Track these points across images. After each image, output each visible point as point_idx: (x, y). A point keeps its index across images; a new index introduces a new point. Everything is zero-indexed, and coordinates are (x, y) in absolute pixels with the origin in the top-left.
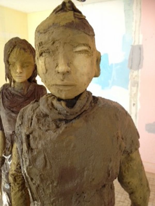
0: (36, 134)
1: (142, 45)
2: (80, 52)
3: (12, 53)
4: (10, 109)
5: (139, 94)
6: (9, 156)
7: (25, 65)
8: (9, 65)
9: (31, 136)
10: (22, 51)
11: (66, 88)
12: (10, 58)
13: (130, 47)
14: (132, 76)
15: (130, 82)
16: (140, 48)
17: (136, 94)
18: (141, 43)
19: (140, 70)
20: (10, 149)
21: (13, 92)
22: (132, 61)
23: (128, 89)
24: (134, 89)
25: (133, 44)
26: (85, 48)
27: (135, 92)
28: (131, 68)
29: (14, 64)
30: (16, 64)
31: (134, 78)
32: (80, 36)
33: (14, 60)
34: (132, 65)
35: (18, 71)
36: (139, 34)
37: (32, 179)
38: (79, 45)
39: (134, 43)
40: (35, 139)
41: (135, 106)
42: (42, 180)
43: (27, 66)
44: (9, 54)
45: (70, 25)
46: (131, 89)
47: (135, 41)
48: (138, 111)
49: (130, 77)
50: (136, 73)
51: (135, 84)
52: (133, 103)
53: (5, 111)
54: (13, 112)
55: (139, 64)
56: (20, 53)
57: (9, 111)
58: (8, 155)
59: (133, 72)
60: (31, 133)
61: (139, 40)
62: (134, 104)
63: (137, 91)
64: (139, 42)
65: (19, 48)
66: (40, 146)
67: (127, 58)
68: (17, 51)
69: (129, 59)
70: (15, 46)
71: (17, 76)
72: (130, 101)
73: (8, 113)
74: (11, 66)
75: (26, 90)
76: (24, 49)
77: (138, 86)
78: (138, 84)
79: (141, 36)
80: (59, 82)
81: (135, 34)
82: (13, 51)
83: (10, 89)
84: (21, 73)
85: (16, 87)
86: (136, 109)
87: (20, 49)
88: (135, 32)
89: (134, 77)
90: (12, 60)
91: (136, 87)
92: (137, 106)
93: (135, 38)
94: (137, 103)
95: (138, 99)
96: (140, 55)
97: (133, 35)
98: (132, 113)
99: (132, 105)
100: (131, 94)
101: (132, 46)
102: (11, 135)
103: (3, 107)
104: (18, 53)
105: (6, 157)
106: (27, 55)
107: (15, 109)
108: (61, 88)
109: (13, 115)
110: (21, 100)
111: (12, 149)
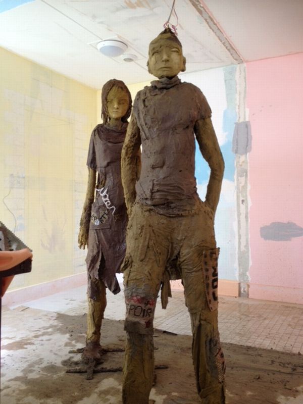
0: (149, 98)
1: (249, 122)
2: (174, 51)
3: (111, 92)
5: (249, 187)
6: (102, 189)
7: (121, 102)
8: (107, 102)
9: (146, 100)
10: (120, 89)
12: (108, 96)
13: (235, 125)
15: (236, 171)
16: (247, 125)
17: (245, 187)
18: (247, 120)
19: (248, 154)
20: (103, 182)
22: (237, 142)
23: (234, 181)
24: (243, 179)
25: (237, 121)
26: (176, 50)
27: (243, 184)
28: (236, 152)
30: (113, 101)
31: (241, 165)
32: (174, 44)
33: (112, 98)
34: (237, 148)
35: (116, 106)
36: (245, 107)
37: (146, 124)
38: (174, 48)
39: (239, 120)
40: (148, 100)
41: (244, 203)
42: (152, 122)
43: (123, 103)
44: (108, 92)
45: (169, 39)
46: (238, 180)
47: (239, 118)
48: (249, 210)
49: (235, 164)
50: (243, 158)
51: (243, 173)
52: (241, 199)
53: (101, 142)
54: (109, 142)
55: (247, 146)
56: (118, 91)
57: (105, 142)
58: (101, 189)
59: (240, 157)
60: (146, 98)
61: (246, 115)
62: (243, 201)
63: (246, 183)
64: (245, 119)
65: (117, 87)
66: (151, 103)
67: (231, 140)
68: (115, 90)
69: (233, 140)
70: (113, 85)
71: (114, 112)
72: (238, 197)
74: (109, 103)
76: (122, 88)
77: (246, 176)
78: (247, 173)
79: (247, 111)
80: (163, 66)
81: (239, 108)
84: (118, 108)
85: (111, 124)
86: (247, 207)
87: (119, 87)
88: (239, 106)
89: (240, 163)
90: (110, 96)
91: (244, 177)
92: (247, 203)
93: (239, 113)
94: (247, 199)
95: (248, 194)
96: (247, 133)
97: (237, 110)
98: (241, 214)
99: (241, 202)
100: (238, 188)
101: (236, 123)
102: (105, 167)
103: (99, 140)
104: (116, 91)
105: (98, 190)
106: (123, 93)
107: (111, 140)
108: (164, 69)
109: (110, 144)
110: (115, 134)
111: (105, 182)
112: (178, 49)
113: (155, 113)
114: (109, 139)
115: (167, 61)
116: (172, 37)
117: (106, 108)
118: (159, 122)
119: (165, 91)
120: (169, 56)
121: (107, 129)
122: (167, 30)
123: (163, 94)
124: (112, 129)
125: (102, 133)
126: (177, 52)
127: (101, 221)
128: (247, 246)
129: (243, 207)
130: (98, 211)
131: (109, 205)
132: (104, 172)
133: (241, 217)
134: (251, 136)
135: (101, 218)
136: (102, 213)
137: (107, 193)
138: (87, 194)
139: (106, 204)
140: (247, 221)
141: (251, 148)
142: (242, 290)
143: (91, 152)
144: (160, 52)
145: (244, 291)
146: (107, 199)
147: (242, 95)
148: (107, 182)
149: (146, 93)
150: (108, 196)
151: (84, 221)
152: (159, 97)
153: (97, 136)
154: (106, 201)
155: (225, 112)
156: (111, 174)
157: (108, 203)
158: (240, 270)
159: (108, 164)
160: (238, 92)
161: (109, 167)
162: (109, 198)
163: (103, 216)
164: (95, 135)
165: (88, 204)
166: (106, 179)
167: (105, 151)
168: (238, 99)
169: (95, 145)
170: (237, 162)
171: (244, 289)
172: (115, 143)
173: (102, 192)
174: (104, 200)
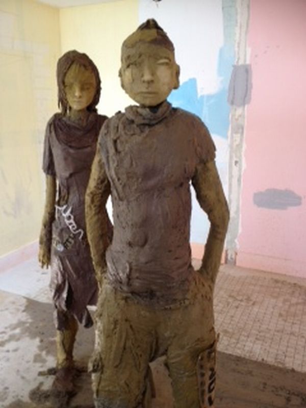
0: (122, 139)
1: (250, 65)
2: (163, 64)
3: (69, 72)
4: (66, 144)
5: (244, 146)
6: (65, 207)
7: (85, 87)
8: (65, 86)
9: (118, 141)
10: (83, 68)
11: (151, 96)
12: (67, 77)
13: (232, 68)
14: (234, 115)
16: (247, 70)
17: (239, 146)
18: (248, 62)
19: (246, 106)
20: (66, 198)
21: (68, 122)
22: (234, 90)
23: (227, 137)
24: (237, 137)
25: (235, 64)
26: (166, 61)
27: (237, 143)
28: (232, 103)
29: (71, 86)
30: (74, 86)
31: (237, 120)
32: (162, 51)
33: (71, 81)
34: (234, 98)
35: (77, 94)
36: (245, 47)
37: (119, 179)
38: (161, 58)
39: (238, 62)
40: (122, 142)
41: (238, 165)
42: (128, 178)
43: (88, 89)
44: (65, 73)
45: (154, 42)
46: (232, 137)
47: (239, 59)
48: (242, 174)
49: (230, 117)
50: (239, 111)
51: (239, 129)
52: (235, 159)
53: (60, 146)
54: (70, 147)
55: (245, 96)
56: (79, 71)
57: (66, 147)
58: (63, 206)
59: (236, 110)
60: (118, 138)
61: (246, 56)
62: (236, 162)
63: (241, 140)
64: (245, 61)
65: (78, 65)
67: (227, 87)
68: (75, 70)
69: (230, 88)
70: (73, 62)
71: (75, 101)
72: (231, 157)
73: (65, 149)
74: (67, 88)
75: (85, 120)
76: (85, 66)
77: (242, 133)
78: (243, 129)
79: (249, 50)
80: (144, 90)
81: (239, 47)
82: (70, 70)
83: (64, 119)
84: (80, 97)
85: (72, 116)
86: (240, 170)
87: (80, 66)
88: (239, 44)
89: (236, 117)
90: (69, 79)
91: (239, 135)
92: (241, 166)
93: (238, 53)
94: (241, 160)
95: (243, 153)
96: (247, 80)
97: (236, 49)
98: (232, 176)
99: (234, 164)
100: (231, 146)
101: (235, 67)
102: (67, 179)
103: (57, 142)
104: (77, 71)
105: (60, 208)
106: (88, 74)
107: (73, 144)
108: (146, 95)
109: (72, 151)
110: (79, 133)
111: (68, 198)
112: (168, 58)
113: (132, 164)
114: (70, 142)
115: (151, 82)
116: (160, 37)
117: (64, 95)
118: (138, 179)
119: (147, 130)
120: (153, 74)
121: (67, 125)
122: (151, 23)
123: (144, 135)
124: (74, 124)
125: (60, 132)
126: (167, 64)
127: (65, 247)
128: (237, 212)
129: (235, 169)
130: (60, 235)
131: (74, 229)
132: (65, 184)
133: (233, 180)
134: (251, 84)
135: (65, 243)
136: (66, 236)
137: (71, 212)
138: (47, 206)
139: (70, 227)
140: (239, 184)
141: (250, 99)
142: (229, 258)
143: (47, 153)
144: (140, 64)
145: (232, 258)
146: (72, 221)
147: (244, 29)
148: (71, 197)
149: (118, 127)
150: (72, 217)
151: (45, 239)
152: (138, 139)
153: (53, 133)
154: (71, 224)
155: (221, 51)
156: (75, 188)
157: (73, 227)
159: (71, 175)
160: (239, 25)
161: (73, 178)
162: (75, 220)
163: (67, 240)
164: (50, 132)
165: (47, 219)
166: (68, 193)
167: (66, 159)
168: (238, 35)
169: (52, 147)
170: (232, 116)
171: (232, 255)
172: (79, 148)
173: (65, 211)
174: (67, 222)
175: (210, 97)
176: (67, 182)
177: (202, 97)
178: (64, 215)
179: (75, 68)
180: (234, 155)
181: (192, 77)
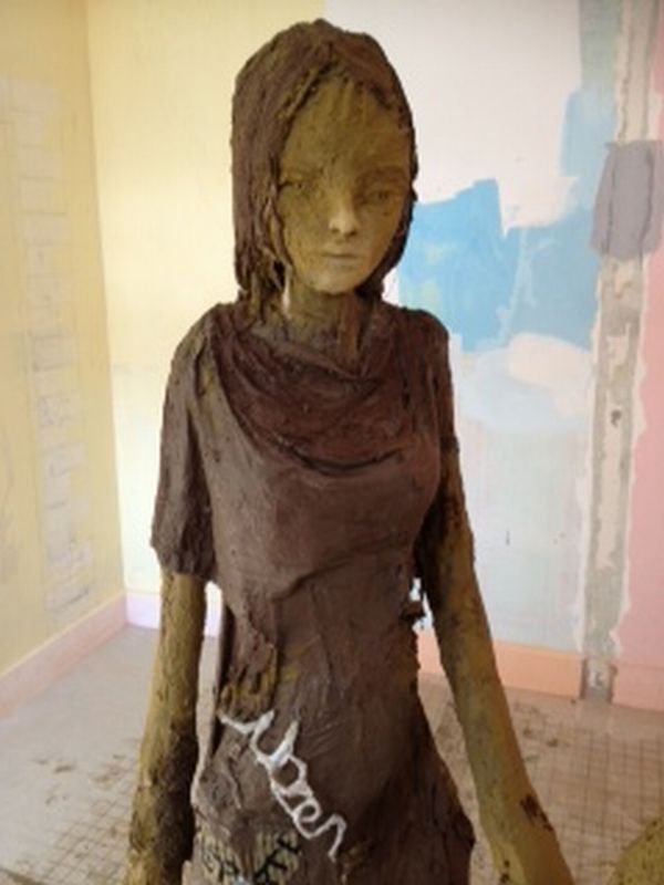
4: (291, 452)
5: (641, 370)
6: (264, 721)
8: (280, 188)
12: (291, 143)
14: (609, 284)
15: (599, 315)
16: (650, 157)
17: (626, 369)
18: (653, 135)
19: (646, 259)
20: (266, 682)
21: (284, 349)
22: (611, 214)
23: (588, 346)
24: (619, 345)
25: (615, 138)
27: (620, 359)
28: (605, 248)
29: (312, 182)
31: (619, 296)
33: (315, 158)
34: (609, 233)
36: (646, 92)
39: (622, 134)
41: (619, 422)
43: (384, 196)
44: (290, 122)
46: (604, 345)
48: (634, 446)
49: (599, 290)
50: (626, 271)
51: (625, 321)
52: (611, 407)
54: (309, 463)
55: (645, 229)
56: (356, 111)
58: (251, 718)
59: (615, 268)
61: (647, 119)
62: (616, 415)
63: (632, 355)
64: (645, 130)
65: (351, 85)
67: (590, 202)
69: (598, 206)
70: (325, 71)
71: (326, 254)
72: (600, 402)
73: (282, 475)
76: (376, 90)
77: (635, 332)
78: (636, 322)
79: (656, 100)
81: (625, 90)
82: (310, 103)
83: (261, 331)
84: (353, 234)
86: (627, 435)
87: (358, 87)
88: (627, 81)
89: (618, 289)
91: (626, 339)
92: (629, 422)
93: (624, 110)
94: (629, 411)
95: (636, 391)
96: (649, 187)
97: (619, 98)
98: (604, 456)
99: (608, 419)
100: (601, 370)
101: (611, 145)
102: (279, 600)
104: (344, 110)
105: (244, 729)
106: (389, 125)
107: (319, 451)
109: (314, 481)
110: (336, 394)
111: (278, 681)
114: (307, 440)
117: (274, 226)
121: (278, 360)
124: (307, 357)
128: (616, 555)
129: (613, 434)
130: (242, 839)
131: (313, 818)
133: (605, 464)
135: (264, 870)
136: (264, 842)
137: (297, 748)
139: (295, 815)
140: (624, 478)
141: (658, 237)
142: (592, 679)
145: (599, 683)
146: (300, 786)
147: (642, 42)
150: (302, 769)
153: (215, 397)
154: (294, 801)
155: (575, 102)
157: (309, 811)
158: (588, 622)
159: (299, 585)
161: (306, 596)
162: (310, 781)
163: (270, 860)
166: (281, 660)
170: (605, 285)
171: (598, 675)
172: (347, 469)
173: (268, 742)
174: (278, 791)
175: (537, 232)
176: (279, 609)
177: (515, 232)
178: (261, 758)
179: (334, 97)
180: (609, 395)
181: (483, 176)
